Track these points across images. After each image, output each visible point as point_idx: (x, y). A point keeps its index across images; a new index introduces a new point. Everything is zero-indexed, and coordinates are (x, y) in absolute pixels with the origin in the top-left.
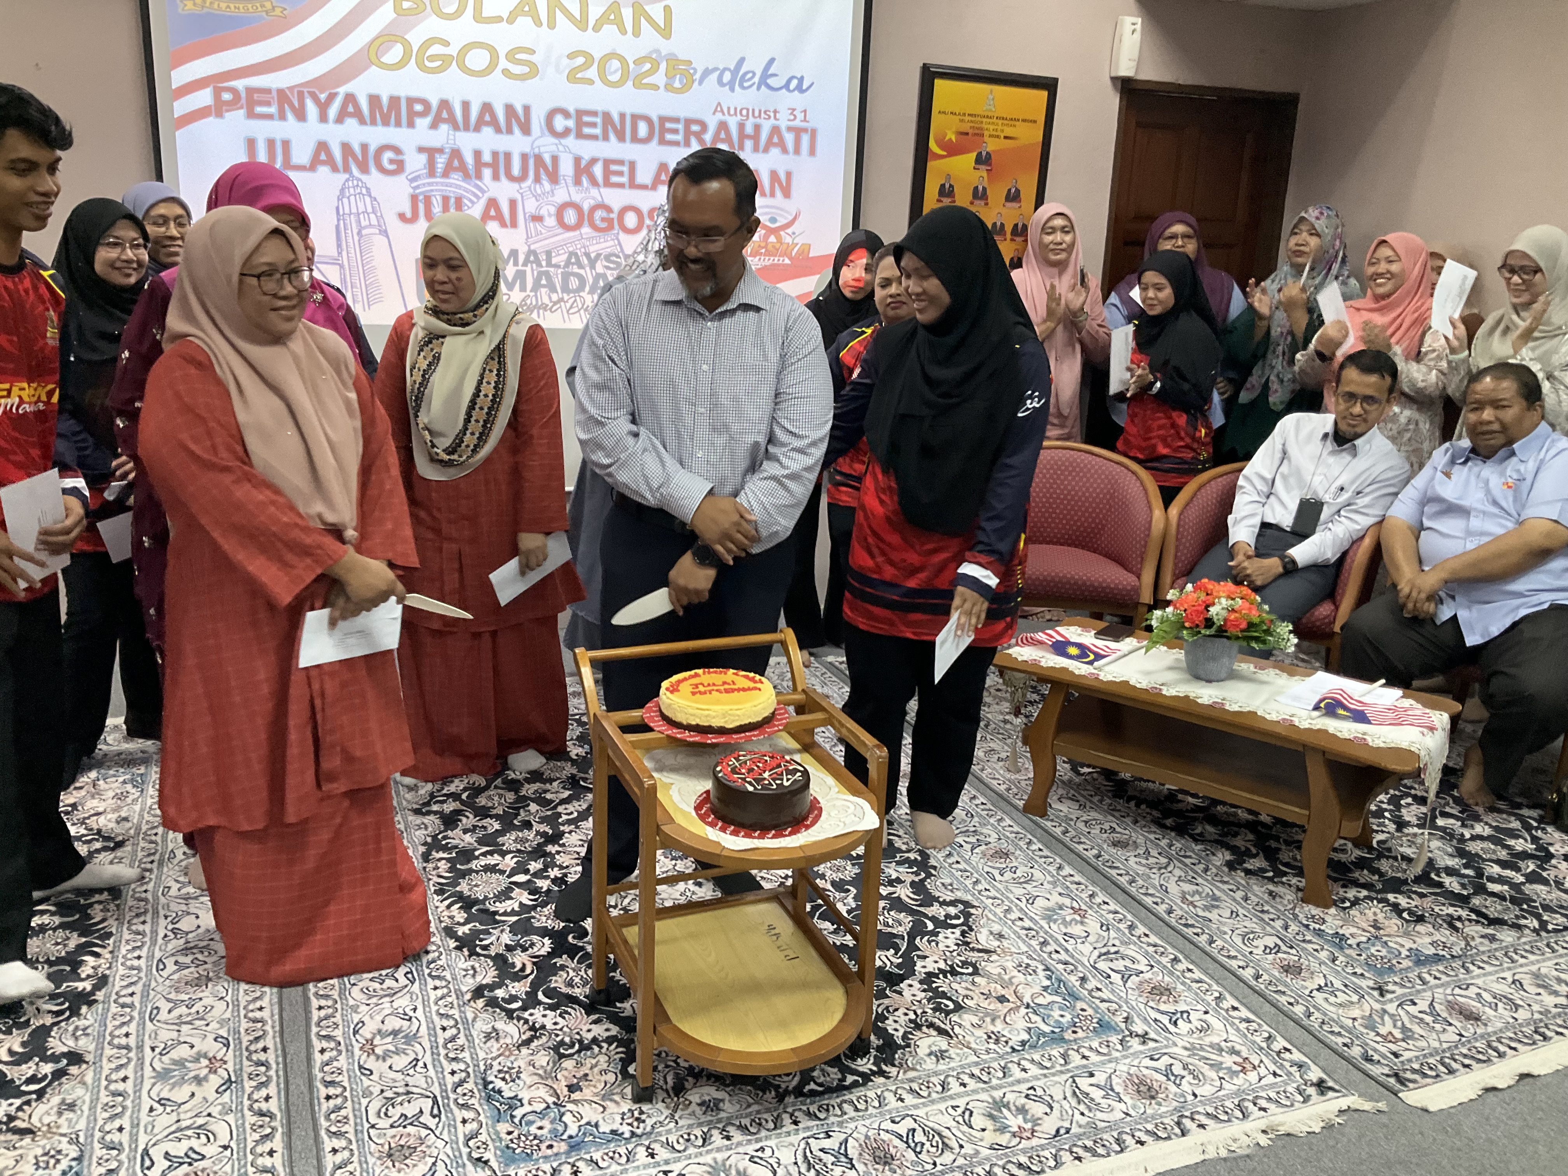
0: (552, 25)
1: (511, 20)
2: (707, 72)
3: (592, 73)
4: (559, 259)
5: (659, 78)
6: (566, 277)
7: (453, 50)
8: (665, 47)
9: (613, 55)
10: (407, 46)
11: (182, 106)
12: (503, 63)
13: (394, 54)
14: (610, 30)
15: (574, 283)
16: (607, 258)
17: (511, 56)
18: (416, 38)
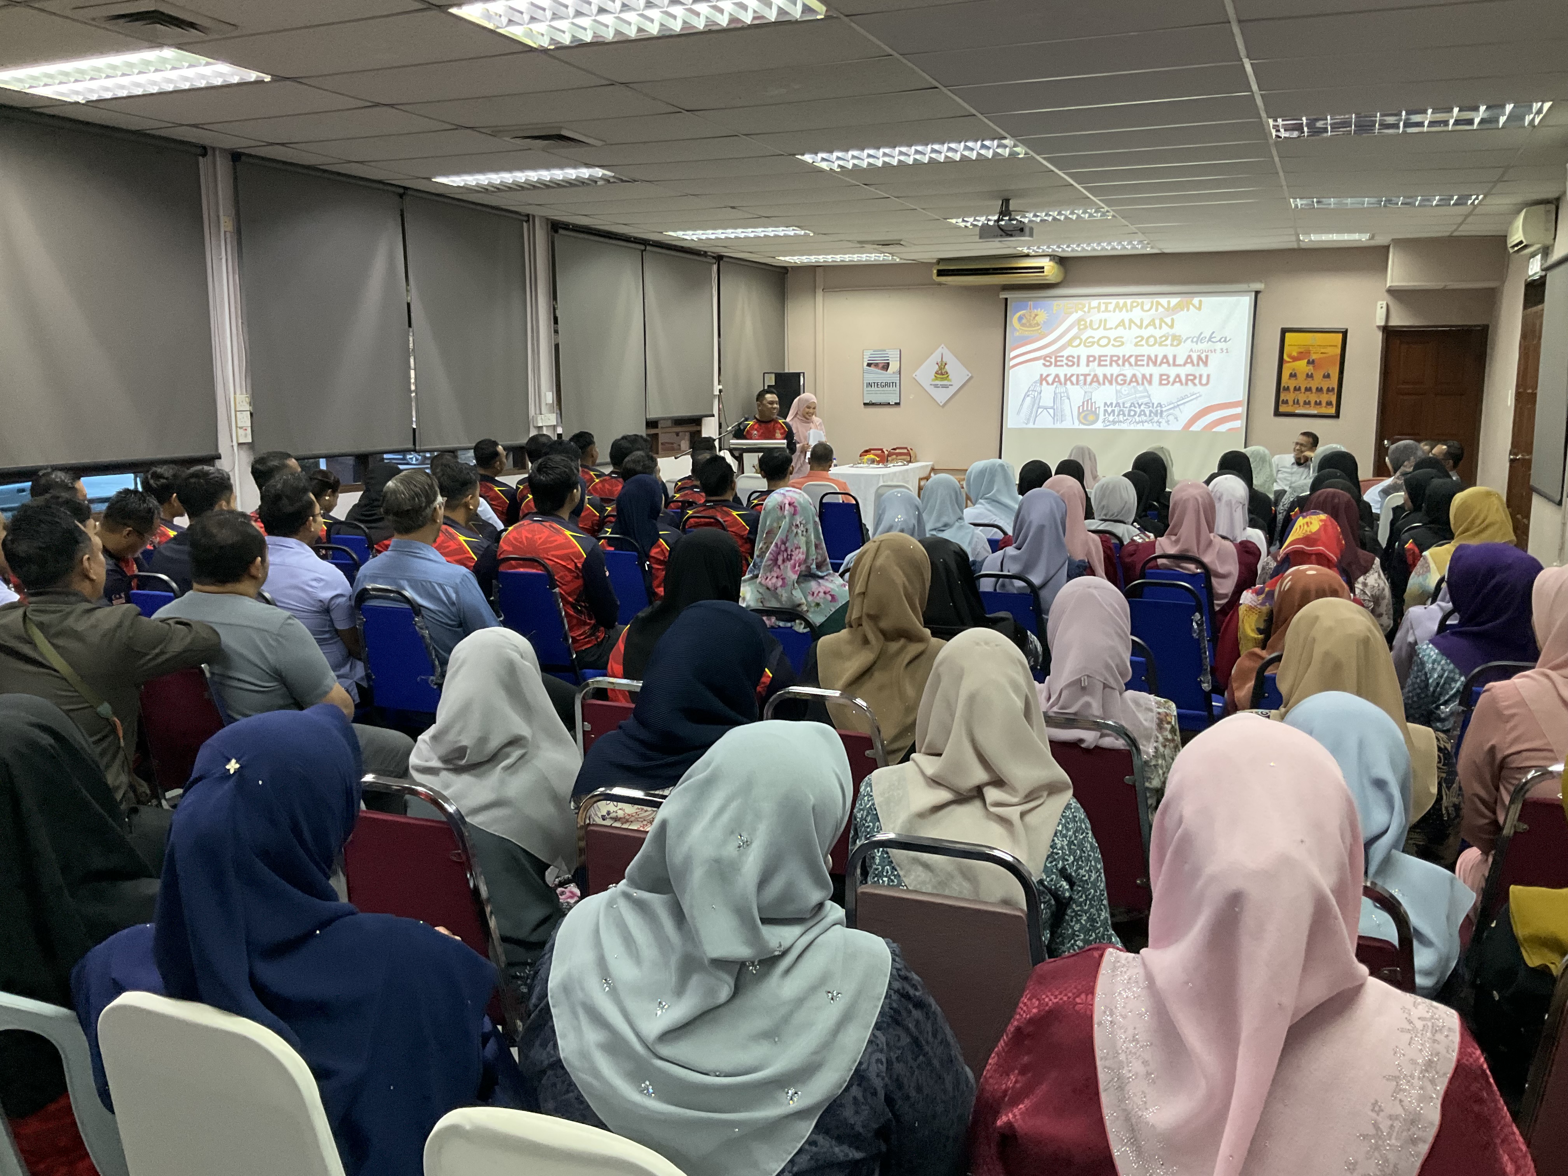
0: (1130, 328)
1: (1116, 328)
2: (1188, 338)
3: (1143, 342)
4: (1127, 405)
5: (1169, 342)
6: (1130, 411)
7: (1096, 340)
8: (1171, 332)
9: (1152, 336)
10: (1081, 340)
11: (1012, 363)
12: (1112, 342)
13: (1077, 342)
14: (1151, 328)
15: (1132, 413)
16: (1146, 404)
17: (1115, 340)
18: (1084, 337)
